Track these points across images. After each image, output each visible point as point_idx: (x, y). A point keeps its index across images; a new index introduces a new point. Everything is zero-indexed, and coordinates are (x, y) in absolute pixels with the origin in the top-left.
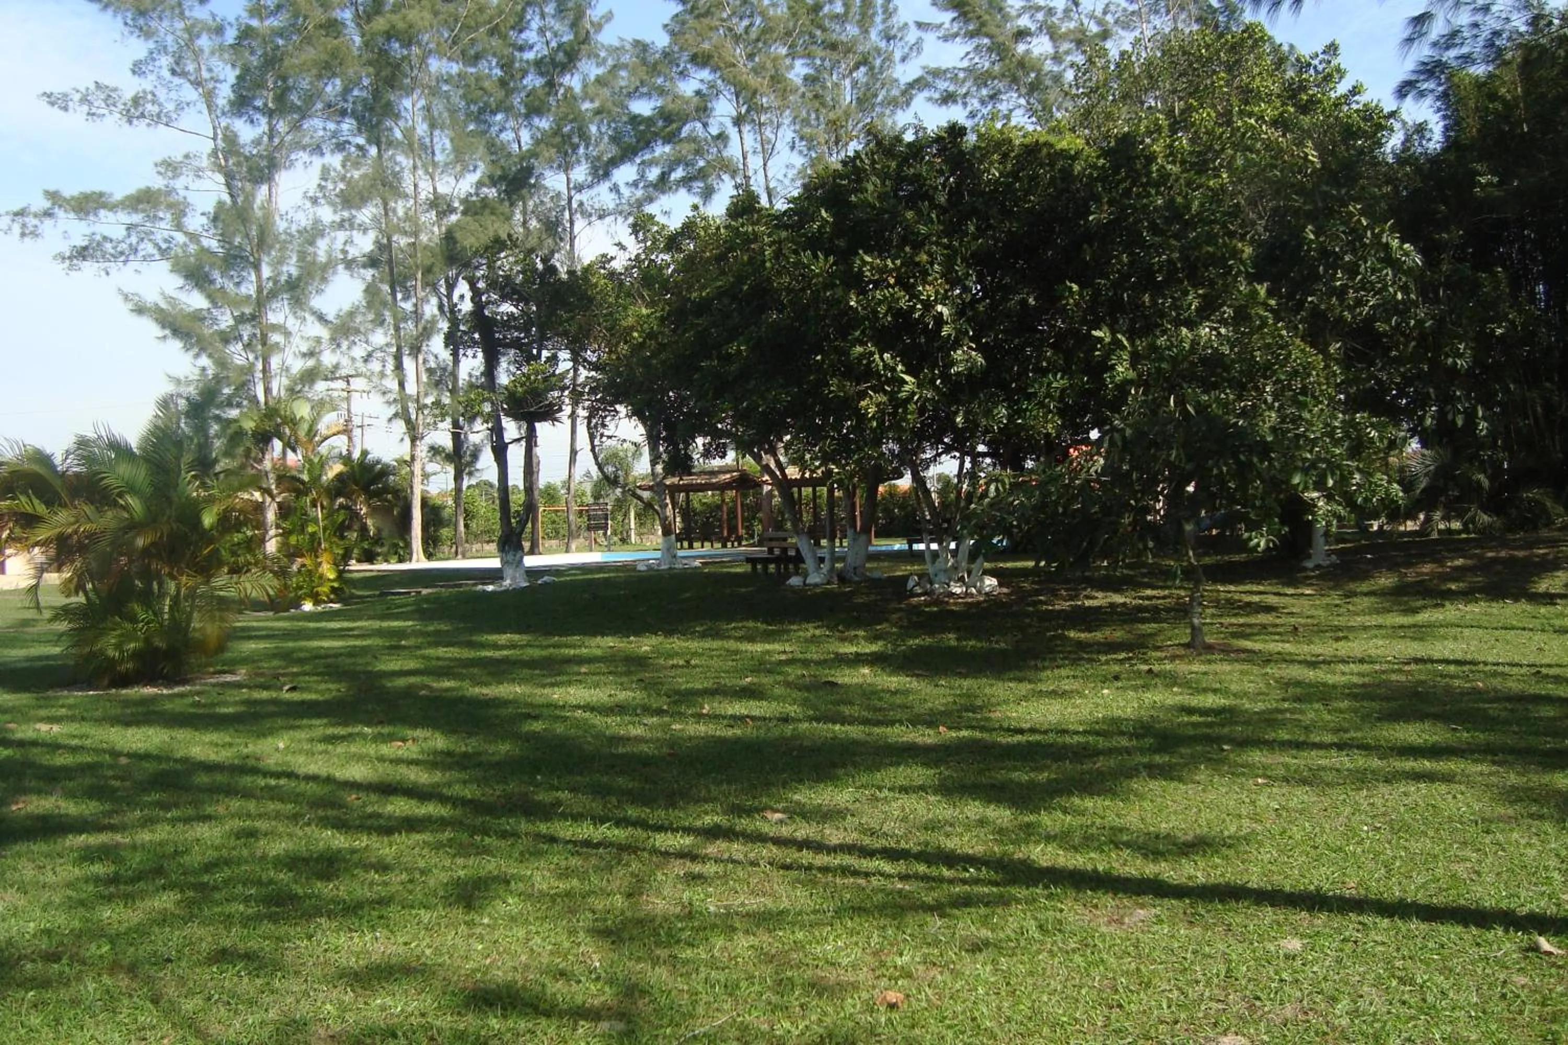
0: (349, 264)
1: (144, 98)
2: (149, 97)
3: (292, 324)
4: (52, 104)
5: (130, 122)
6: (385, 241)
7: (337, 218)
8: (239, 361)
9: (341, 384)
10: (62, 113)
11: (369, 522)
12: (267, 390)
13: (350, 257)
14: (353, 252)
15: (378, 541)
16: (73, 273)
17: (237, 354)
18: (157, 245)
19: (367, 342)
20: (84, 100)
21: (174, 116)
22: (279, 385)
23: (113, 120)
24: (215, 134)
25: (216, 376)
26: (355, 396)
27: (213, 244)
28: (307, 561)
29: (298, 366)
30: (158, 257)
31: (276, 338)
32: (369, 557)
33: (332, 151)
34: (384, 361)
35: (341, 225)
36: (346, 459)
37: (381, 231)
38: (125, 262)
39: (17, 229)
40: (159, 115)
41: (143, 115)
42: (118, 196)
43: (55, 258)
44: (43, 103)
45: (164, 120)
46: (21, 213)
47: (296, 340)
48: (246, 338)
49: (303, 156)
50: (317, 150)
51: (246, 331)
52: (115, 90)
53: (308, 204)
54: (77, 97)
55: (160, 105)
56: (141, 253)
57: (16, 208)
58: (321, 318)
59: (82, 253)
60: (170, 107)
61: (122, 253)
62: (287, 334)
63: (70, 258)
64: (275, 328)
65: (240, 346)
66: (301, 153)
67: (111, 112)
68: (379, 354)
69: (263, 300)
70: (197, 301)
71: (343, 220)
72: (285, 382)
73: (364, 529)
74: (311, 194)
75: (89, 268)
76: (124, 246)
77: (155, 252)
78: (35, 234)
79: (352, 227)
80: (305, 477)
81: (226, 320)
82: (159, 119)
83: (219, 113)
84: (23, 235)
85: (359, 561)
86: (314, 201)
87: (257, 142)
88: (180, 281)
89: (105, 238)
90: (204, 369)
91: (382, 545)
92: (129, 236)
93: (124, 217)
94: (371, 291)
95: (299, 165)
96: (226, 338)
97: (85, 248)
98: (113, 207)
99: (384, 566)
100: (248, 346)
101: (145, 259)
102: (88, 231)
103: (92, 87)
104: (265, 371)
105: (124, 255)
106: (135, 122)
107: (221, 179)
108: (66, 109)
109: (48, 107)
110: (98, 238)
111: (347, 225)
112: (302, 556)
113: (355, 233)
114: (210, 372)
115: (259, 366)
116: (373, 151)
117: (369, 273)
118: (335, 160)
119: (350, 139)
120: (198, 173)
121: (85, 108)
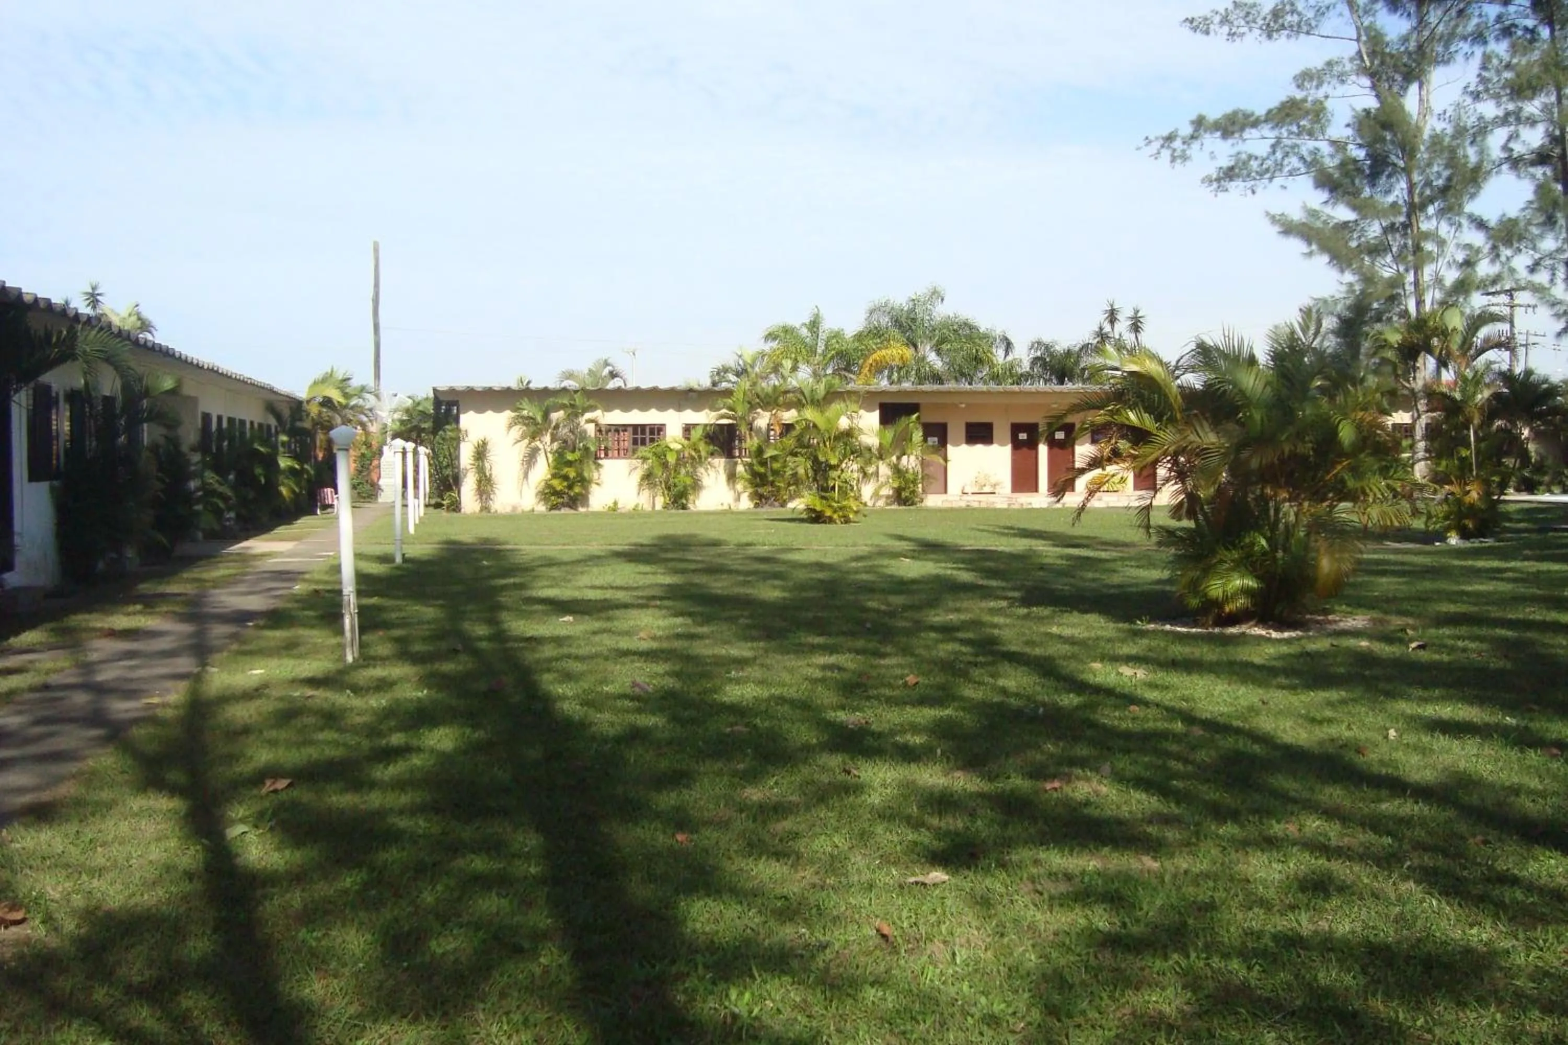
0: (1515, 163)
1: (1282, 10)
2: (1288, 8)
3: (1444, 229)
4: (1195, 29)
5: (1270, 37)
6: (1557, 133)
7: (1501, 113)
8: (1387, 273)
9: (1504, 299)
10: (1204, 37)
11: (1531, 447)
12: (1420, 303)
13: (1515, 155)
14: (1518, 148)
15: (1540, 468)
16: (1220, 195)
17: (1386, 269)
18: (1302, 158)
19: (1534, 248)
20: (1225, 20)
21: (1313, 23)
22: (1431, 297)
23: (1253, 39)
24: (1359, 36)
25: (1363, 292)
26: (1518, 312)
27: (1360, 154)
28: (1455, 489)
29: (1451, 276)
30: (1303, 170)
31: (1429, 246)
32: (1530, 487)
33: (1497, 39)
34: (1553, 269)
35: (1504, 121)
36: (1507, 377)
37: (1551, 121)
38: (1271, 179)
39: (1166, 153)
40: (1299, 26)
41: (1283, 27)
42: (1260, 112)
43: (1203, 181)
44: (1186, 30)
45: (1305, 28)
46: (1170, 138)
47: (1451, 249)
48: (1394, 249)
49: (1465, 47)
50: (1479, 37)
51: (1396, 242)
52: (1255, 5)
53: (1469, 100)
54: (1217, 19)
55: (1299, 14)
56: (1286, 169)
57: (1165, 133)
58: (1481, 224)
59: (1230, 174)
60: (1310, 14)
61: (1267, 170)
62: (1441, 243)
63: (1218, 180)
64: (1427, 236)
65: (1389, 258)
66: (1461, 44)
67: (1251, 29)
68: (1548, 262)
69: (1415, 208)
70: (1343, 213)
71: (1508, 114)
72: (1438, 295)
73: (1524, 455)
74: (1472, 88)
75: (1237, 187)
76: (1269, 163)
77: (1300, 165)
78: (1185, 158)
79: (1518, 120)
80: (1458, 396)
81: (1374, 230)
82: (1297, 29)
83: (1361, 13)
84: (1173, 159)
85: (1518, 490)
86: (1476, 96)
87: (1405, 39)
88: (1324, 195)
89: (1250, 157)
90: (1351, 285)
91: (1545, 473)
92: (1274, 152)
93: (1268, 132)
94: (1542, 190)
95: (1459, 58)
96: (1376, 250)
97: (1232, 169)
98: (1255, 124)
99: (1547, 497)
100: (1398, 258)
101: (1291, 174)
102: (1233, 151)
103: (1231, 7)
104: (1416, 283)
105: (1268, 172)
106: (1275, 35)
107: (1366, 82)
108: (1207, 33)
109: (1191, 33)
110: (1244, 156)
111: (1511, 119)
112: (1450, 483)
113: (1521, 127)
114: (1357, 288)
115: (1410, 278)
116: (1545, 33)
117: (1539, 171)
118: (1501, 48)
119: (1517, 22)
120: (1342, 78)
121: (1226, 29)
